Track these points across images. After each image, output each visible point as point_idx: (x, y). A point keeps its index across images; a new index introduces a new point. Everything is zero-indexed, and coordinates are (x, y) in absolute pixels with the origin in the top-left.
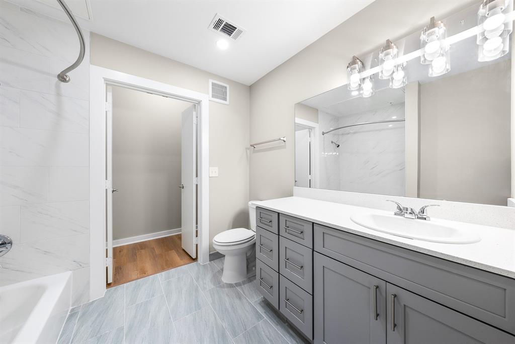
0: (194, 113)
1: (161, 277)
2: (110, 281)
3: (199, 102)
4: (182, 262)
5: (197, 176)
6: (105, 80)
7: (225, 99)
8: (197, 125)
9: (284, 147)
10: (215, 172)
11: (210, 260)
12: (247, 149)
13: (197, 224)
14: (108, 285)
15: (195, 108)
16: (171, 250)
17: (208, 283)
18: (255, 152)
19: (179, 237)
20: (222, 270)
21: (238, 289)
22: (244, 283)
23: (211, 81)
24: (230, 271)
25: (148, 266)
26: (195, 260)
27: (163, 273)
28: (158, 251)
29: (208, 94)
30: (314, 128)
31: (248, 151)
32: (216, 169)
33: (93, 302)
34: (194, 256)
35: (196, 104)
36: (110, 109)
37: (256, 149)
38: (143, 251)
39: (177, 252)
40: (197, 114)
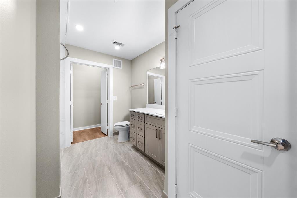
0: (106, 73)
1: (93, 141)
2: (72, 142)
3: (109, 69)
4: (101, 136)
5: (108, 100)
6: (71, 62)
7: (120, 67)
8: (108, 78)
9: (143, 88)
10: (115, 98)
11: (113, 135)
12: (130, 88)
13: (108, 122)
14: (71, 143)
15: (107, 71)
16: (96, 132)
17: (112, 142)
18: (133, 89)
19: (100, 128)
20: (118, 138)
21: (124, 143)
22: (126, 142)
23: (113, 59)
24: (121, 137)
25: (87, 138)
26: (107, 135)
27: (94, 140)
28: (90, 133)
29: (112, 65)
30: (163, 78)
31: (131, 89)
32: (116, 97)
33: (66, 148)
34: (107, 134)
35: (107, 70)
36: (72, 73)
37: (134, 88)
38: (84, 133)
39: (99, 133)
40: (108, 73)
